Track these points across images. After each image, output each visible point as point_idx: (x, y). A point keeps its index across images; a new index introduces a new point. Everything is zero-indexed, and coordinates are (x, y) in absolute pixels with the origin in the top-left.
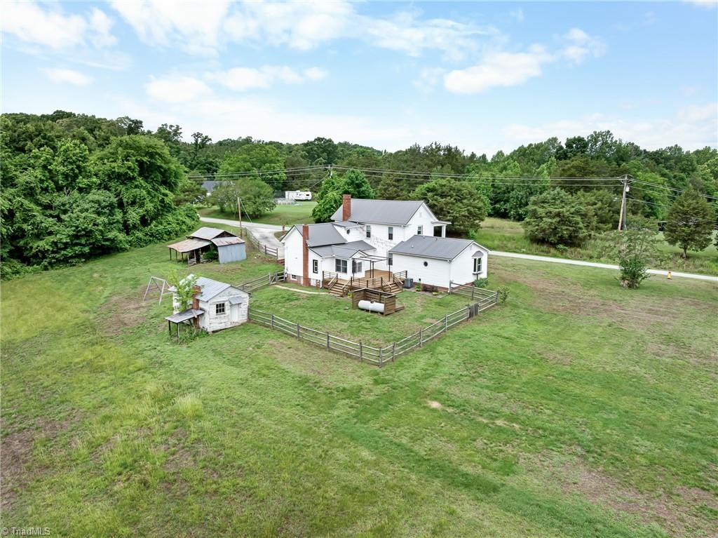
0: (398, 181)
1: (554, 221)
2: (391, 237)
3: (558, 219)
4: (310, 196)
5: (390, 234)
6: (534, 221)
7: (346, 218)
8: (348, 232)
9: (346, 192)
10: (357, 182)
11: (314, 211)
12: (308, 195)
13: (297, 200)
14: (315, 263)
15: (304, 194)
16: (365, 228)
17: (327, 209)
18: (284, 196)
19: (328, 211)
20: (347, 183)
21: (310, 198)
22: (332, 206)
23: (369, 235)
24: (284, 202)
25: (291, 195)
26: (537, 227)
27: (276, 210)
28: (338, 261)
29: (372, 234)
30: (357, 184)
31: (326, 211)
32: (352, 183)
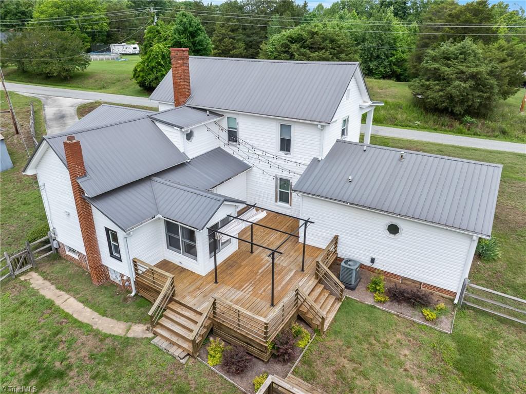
0: (233, 31)
1: (467, 85)
3: (471, 83)
4: (138, 49)
5: (282, 140)
6: (435, 85)
7: (181, 99)
8: (189, 136)
9: (178, 44)
10: (191, 29)
11: (135, 70)
12: (135, 48)
13: (123, 54)
14: (112, 236)
15: (132, 47)
16: (224, 124)
17: (153, 67)
18: (109, 50)
19: (155, 70)
20: (177, 31)
21: (137, 51)
22: (159, 64)
23: (233, 136)
24: (107, 57)
25: (117, 48)
26: (441, 93)
27: (90, 68)
28: (171, 227)
29: (241, 135)
30: (191, 33)
31: (152, 70)
32: (185, 30)
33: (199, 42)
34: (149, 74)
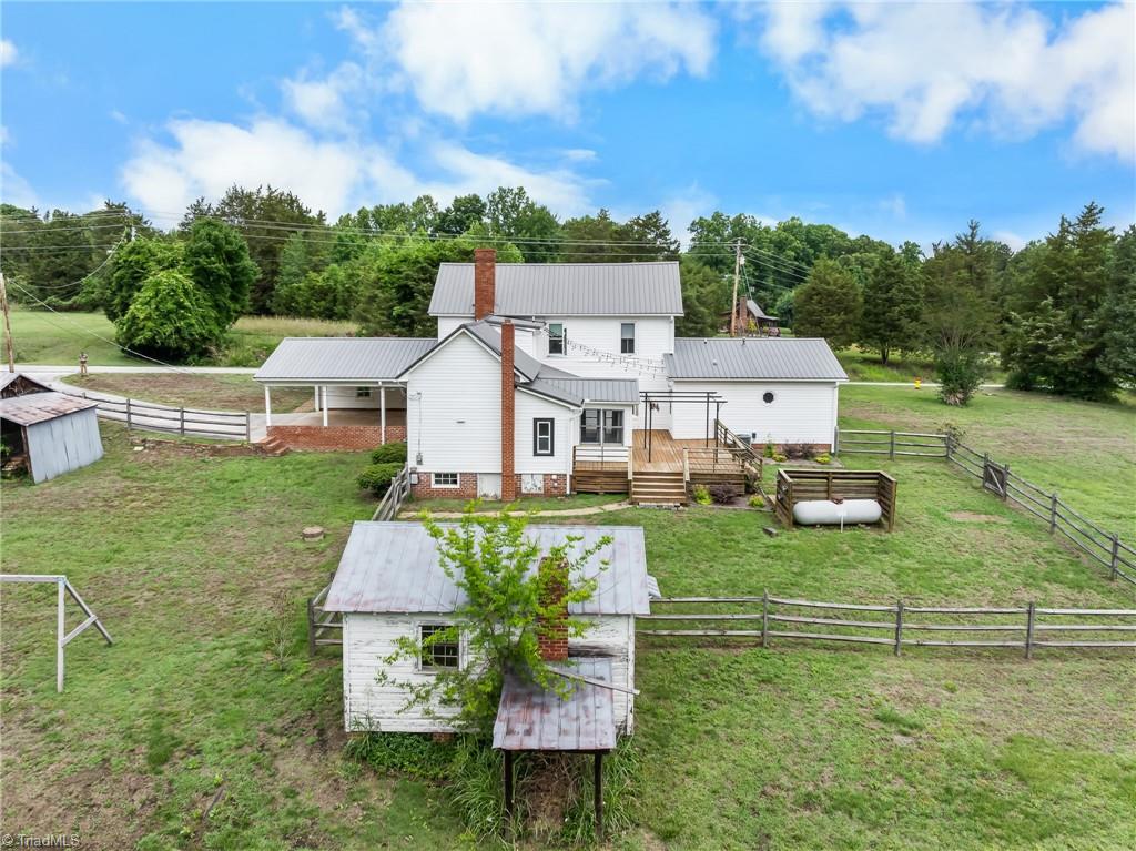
2: (628, 346)
5: (624, 341)
23: (556, 346)
29: (567, 343)
33: (243, 270)
34: (162, 324)
